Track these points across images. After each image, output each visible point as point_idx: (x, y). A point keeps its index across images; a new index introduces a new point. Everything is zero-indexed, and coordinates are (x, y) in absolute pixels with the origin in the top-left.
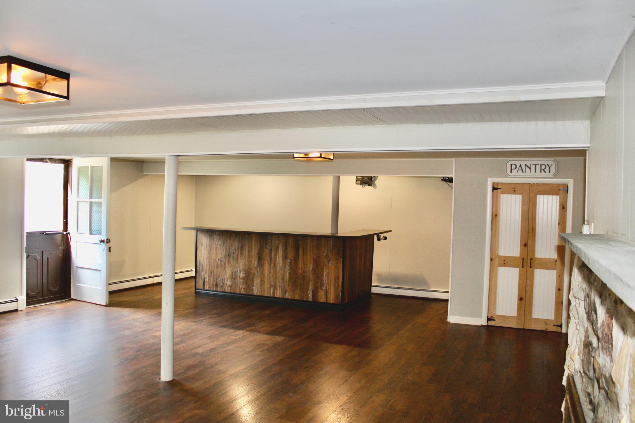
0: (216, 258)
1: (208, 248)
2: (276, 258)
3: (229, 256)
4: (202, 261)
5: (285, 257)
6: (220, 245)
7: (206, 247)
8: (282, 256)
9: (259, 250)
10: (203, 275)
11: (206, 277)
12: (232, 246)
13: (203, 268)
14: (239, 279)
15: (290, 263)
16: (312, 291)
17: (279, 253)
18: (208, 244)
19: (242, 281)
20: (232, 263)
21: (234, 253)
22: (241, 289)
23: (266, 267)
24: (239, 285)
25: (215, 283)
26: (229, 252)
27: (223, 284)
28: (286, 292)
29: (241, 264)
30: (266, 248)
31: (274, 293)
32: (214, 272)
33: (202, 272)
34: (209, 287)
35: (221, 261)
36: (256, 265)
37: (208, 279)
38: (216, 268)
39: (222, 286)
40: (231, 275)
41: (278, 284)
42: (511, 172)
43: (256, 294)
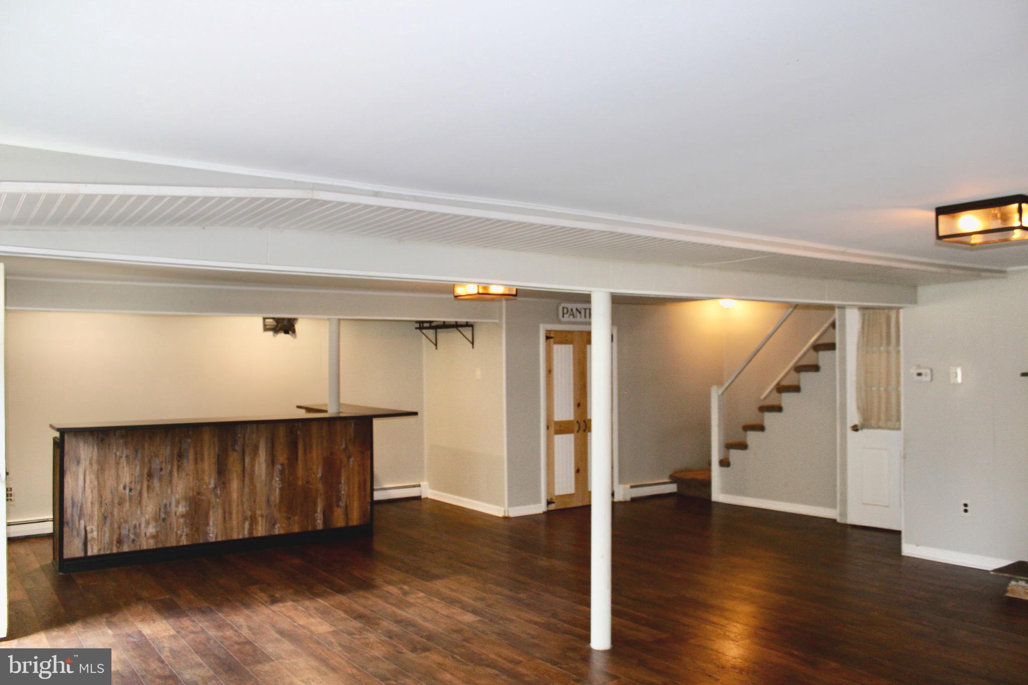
0: (118, 484)
1: (95, 467)
2: (253, 466)
3: (150, 475)
4: (79, 497)
5: (272, 462)
6: (127, 457)
7: (91, 464)
8: (266, 461)
9: (218, 456)
10: (82, 526)
11: (92, 529)
12: (156, 456)
13: (81, 510)
14: (174, 520)
15: (282, 472)
16: (322, 513)
17: (259, 455)
18: (95, 458)
19: (182, 520)
20: (157, 489)
21: (161, 469)
22: (180, 536)
23: (235, 485)
24: (175, 530)
25: (115, 537)
26: (150, 468)
27: (137, 535)
28: (274, 524)
29: (181, 486)
30: (234, 450)
31: (251, 530)
32: (113, 516)
33: (79, 521)
34: (100, 550)
35: (131, 490)
36: (212, 486)
37: (95, 534)
38: (116, 505)
39: (133, 541)
40: (156, 514)
41: (258, 512)
42: (563, 317)
43: (214, 540)
